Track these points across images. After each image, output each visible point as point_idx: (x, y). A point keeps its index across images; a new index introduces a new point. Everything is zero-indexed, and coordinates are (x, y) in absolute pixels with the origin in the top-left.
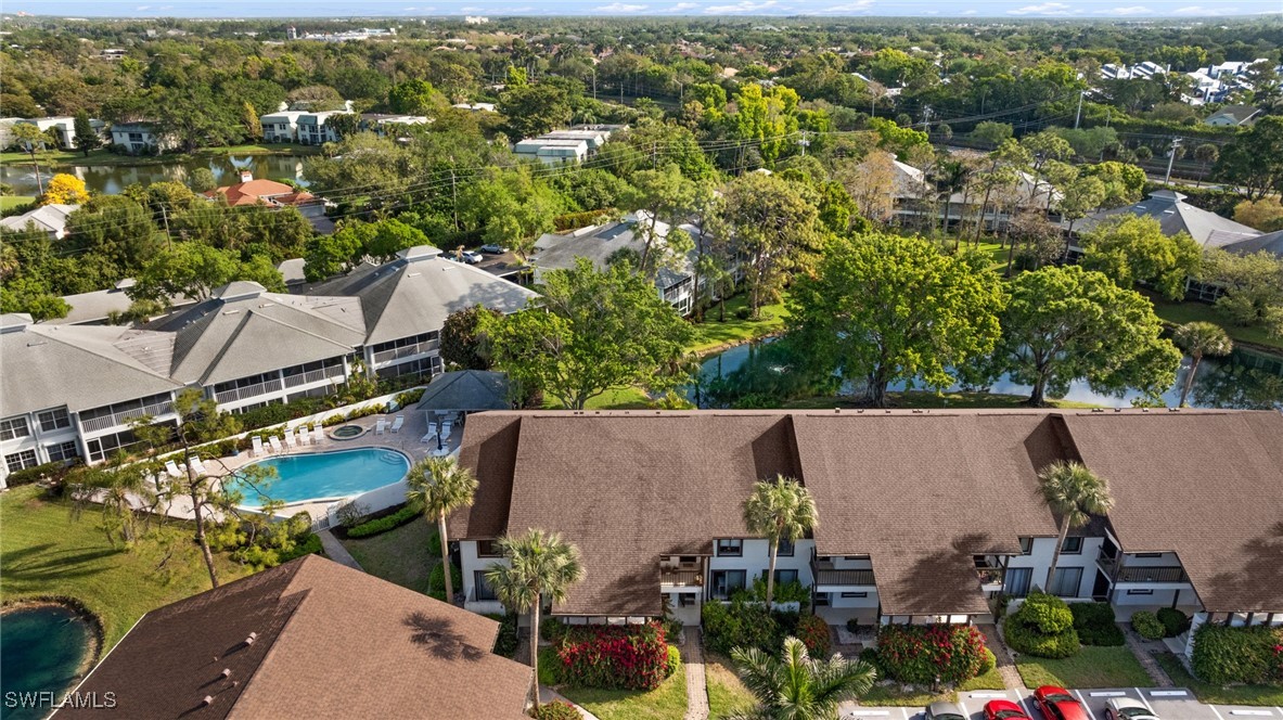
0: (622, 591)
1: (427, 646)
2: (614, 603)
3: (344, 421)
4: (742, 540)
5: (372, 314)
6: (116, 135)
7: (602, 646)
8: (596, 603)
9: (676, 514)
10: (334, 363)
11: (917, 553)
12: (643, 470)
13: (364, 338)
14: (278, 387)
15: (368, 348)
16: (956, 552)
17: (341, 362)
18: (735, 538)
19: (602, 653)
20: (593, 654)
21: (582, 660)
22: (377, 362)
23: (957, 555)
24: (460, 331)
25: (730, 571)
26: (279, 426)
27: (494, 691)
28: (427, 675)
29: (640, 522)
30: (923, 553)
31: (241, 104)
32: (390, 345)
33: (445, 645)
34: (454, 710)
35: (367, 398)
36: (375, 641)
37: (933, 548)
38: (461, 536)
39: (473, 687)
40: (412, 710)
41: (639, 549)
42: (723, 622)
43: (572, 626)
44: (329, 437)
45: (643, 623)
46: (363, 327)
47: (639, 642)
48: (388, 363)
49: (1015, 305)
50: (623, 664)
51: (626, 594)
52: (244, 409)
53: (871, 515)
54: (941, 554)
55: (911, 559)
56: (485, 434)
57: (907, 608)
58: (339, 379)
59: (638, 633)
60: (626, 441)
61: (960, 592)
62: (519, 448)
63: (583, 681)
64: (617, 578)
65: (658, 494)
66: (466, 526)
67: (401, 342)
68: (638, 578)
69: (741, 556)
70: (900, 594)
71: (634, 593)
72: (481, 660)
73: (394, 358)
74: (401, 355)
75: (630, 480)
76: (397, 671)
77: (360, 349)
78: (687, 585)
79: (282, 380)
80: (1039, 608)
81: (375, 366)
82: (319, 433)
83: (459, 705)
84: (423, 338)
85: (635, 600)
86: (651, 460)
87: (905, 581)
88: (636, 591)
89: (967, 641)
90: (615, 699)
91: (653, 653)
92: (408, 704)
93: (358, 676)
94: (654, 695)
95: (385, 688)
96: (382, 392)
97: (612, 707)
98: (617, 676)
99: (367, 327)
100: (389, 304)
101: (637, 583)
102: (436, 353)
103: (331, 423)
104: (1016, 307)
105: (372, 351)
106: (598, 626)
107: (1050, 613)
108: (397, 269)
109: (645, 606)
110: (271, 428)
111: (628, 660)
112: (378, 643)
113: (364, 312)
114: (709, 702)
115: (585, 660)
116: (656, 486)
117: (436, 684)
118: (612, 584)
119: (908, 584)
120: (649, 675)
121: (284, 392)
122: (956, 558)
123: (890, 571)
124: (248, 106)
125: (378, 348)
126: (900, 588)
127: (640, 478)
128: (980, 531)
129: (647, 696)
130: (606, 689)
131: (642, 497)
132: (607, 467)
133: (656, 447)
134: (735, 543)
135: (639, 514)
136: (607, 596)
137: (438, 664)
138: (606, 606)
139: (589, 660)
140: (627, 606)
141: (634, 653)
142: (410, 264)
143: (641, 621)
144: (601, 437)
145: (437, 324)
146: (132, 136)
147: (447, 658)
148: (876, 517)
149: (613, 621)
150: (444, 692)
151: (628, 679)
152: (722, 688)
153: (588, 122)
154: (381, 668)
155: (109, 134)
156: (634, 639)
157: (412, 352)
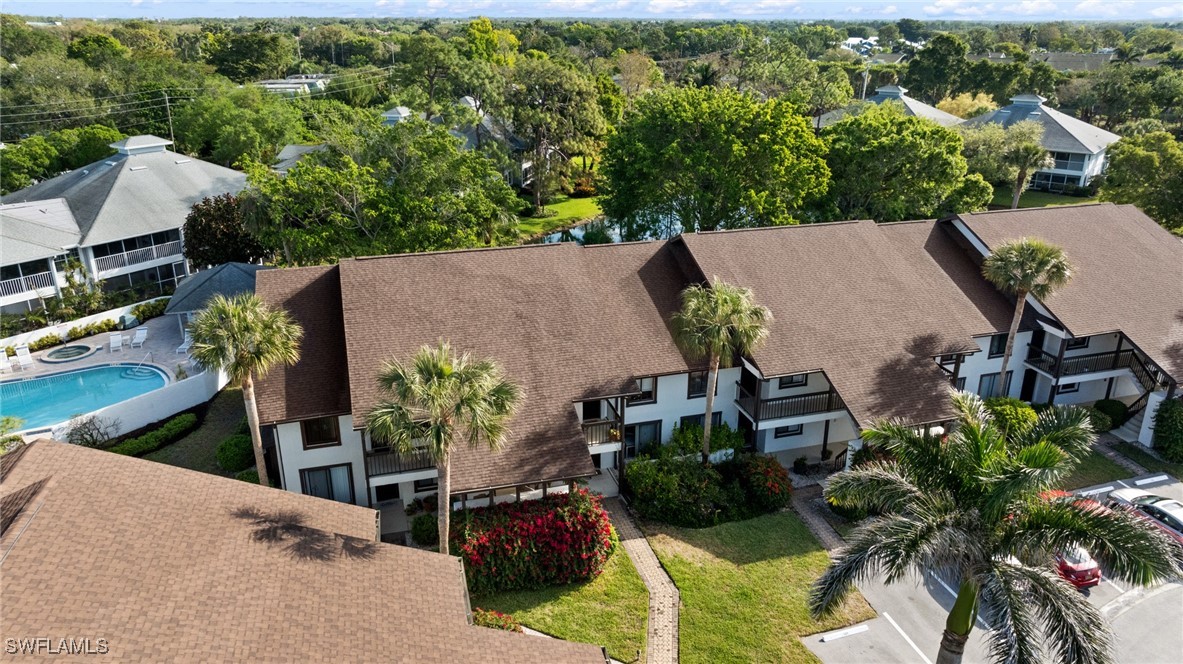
0: (534, 452)
1: (285, 544)
2: (527, 468)
3: (61, 343)
4: (655, 377)
5: (85, 211)
7: (522, 529)
8: (503, 472)
9: (577, 351)
10: (36, 268)
11: (873, 361)
12: (520, 307)
13: (78, 238)
15: (85, 250)
16: (913, 356)
17: (48, 268)
18: (647, 377)
19: (523, 537)
20: (510, 541)
21: (495, 554)
22: (100, 269)
23: (915, 359)
24: (211, 221)
25: (641, 425)
27: (412, 596)
28: (297, 586)
29: (534, 367)
30: (879, 361)
32: (115, 247)
33: (314, 541)
34: (360, 634)
35: (92, 312)
36: (190, 546)
37: (889, 355)
38: (279, 418)
39: (379, 594)
40: (287, 646)
41: (543, 397)
42: (656, 483)
43: (471, 510)
44: (42, 361)
45: (568, 492)
46: (75, 228)
47: (573, 514)
48: (115, 272)
49: (837, 146)
50: (553, 549)
51: (542, 455)
53: (808, 327)
54: (898, 362)
55: (870, 369)
56: (287, 291)
58: (48, 291)
59: (566, 505)
60: (487, 277)
62: (343, 296)
63: (497, 585)
64: (523, 436)
65: (548, 331)
66: (282, 404)
67: (131, 243)
68: (550, 434)
69: (655, 402)
70: (873, 407)
71: (551, 451)
72: (376, 555)
73: (123, 264)
74: (133, 260)
75: (506, 320)
76: (243, 586)
77: (74, 252)
78: (603, 443)
80: (1004, 410)
81: (99, 275)
82: (25, 358)
83: (366, 625)
84: (161, 237)
85: (554, 460)
86: (527, 294)
88: (552, 449)
90: (546, 601)
91: (593, 526)
92: (277, 637)
93: (171, 605)
94: (597, 586)
95: (229, 617)
96: (111, 303)
97: (547, 611)
98: (546, 568)
99: (80, 226)
100: (109, 200)
101: (549, 439)
102: (178, 258)
103: (42, 346)
104: (838, 149)
105: (91, 254)
106: (506, 505)
107: (1017, 413)
108: (114, 164)
109: (572, 466)
111: (560, 542)
112: (196, 548)
113: (73, 212)
114: (673, 581)
115: (500, 553)
116: (542, 323)
117: (316, 599)
118: (518, 446)
120: (590, 559)
122: (915, 363)
123: (855, 385)
125: (100, 250)
126: (871, 400)
127: (519, 316)
128: (929, 332)
129: (587, 589)
130: (531, 589)
131: (528, 338)
132: (472, 308)
133: (529, 280)
134: (647, 386)
135: (529, 357)
136: (514, 459)
137: (310, 568)
138: (519, 473)
139: (505, 551)
140: (546, 470)
141: (567, 529)
142: (131, 158)
143: (565, 489)
144: (454, 275)
145: (178, 219)
147: (322, 558)
148: (814, 329)
149: (524, 496)
150: (334, 609)
151: (560, 569)
152: (681, 562)
153: (304, 72)
154: (212, 585)
156: (565, 512)
157: (146, 257)
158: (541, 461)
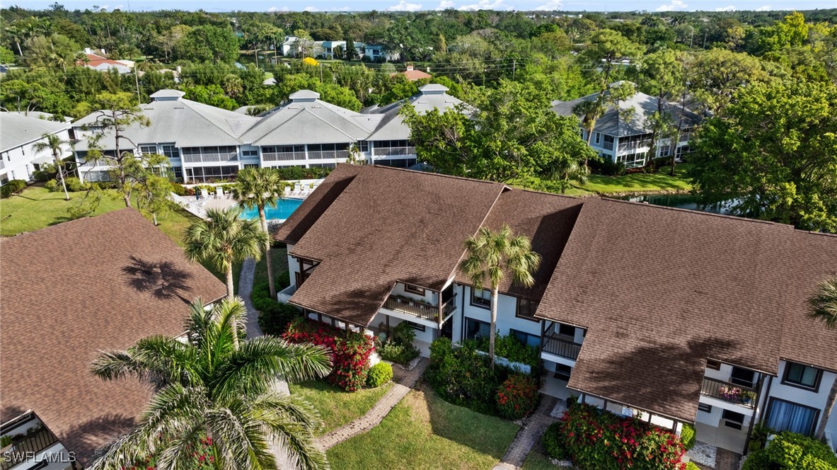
0: (348, 300)
1: (131, 276)
2: (337, 306)
5: (383, 123)
6: (367, 51)
8: (325, 303)
9: (431, 253)
10: (343, 147)
11: (642, 340)
12: (428, 216)
13: (369, 135)
14: (304, 158)
15: (370, 142)
16: (689, 351)
17: (348, 148)
22: (375, 154)
23: (687, 354)
25: (481, 322)
26: (294, 181)
28: (108, 293)
29: (398, 253)
30: (650, 342)
31: (438, 35)
32: (386, 144)
33: (147, 281)
34: (101, 321)
36: (93, 259)
37: (664, 341)
38: (281, 238)
39: (137, 313)
41: (384, 272)
46: (373, 129)
48: (383, 157)
51: (350, 303)
52: (280, 167)
55: (632, 345)
57: (596, 388)
58: (344, 160)
59: (344, 338)
60: (429, 193)
61: (670, 391)
62: (350, 185)
64: (352, 289)
65: (427, 235)
66: (288, 232)
67: (394, 143)
68: (367, 293)
69: (490, 309)
70: (597, 373)
71: (356, 303)
73: (388, 154)
74: (395, 153)
75: (412, 221)
76: (87, 282)
77: (364, 141)
78: (427, 319)
79: (306, 153)
81: (374, 157)
83: (110, 320)
85: (354, 309)
86: (440, 209)
87: (611, 362)
88: (359, 302)
89: (659, 447)
93: (52, 274)
95: (64, 288)
99: (375, 130)
100: (396, 117)
101: (365, 297)
105: (372, 146)
108: (414, 97)
110: (290, 182)
112: (94, 261)
113: (380, 122)
114: (385, 418)
116: (429, 229)
117: (107, 300)
118: (346, 292)
119: (613, 366)
121: (307, 162)
122: (684, 357)
123: (600, 349)
124: (442, 37)
125: (379, 144)
127: (422, 221)
128: (731, 338)
131: (413, 235)
132: (402, 209)
133: (450, 201)
134: (487, 296)
136: (336, 300)
138: (329, 308)
140: (344, 312)
142: (423, 95)
144: (413, 187)
146: (374, 51)
147: (139, 289)
150: (108, 307)
152: (406, 412)
154: (77, 275)
155: (363, 50)
157: (402, 152)
158: (347, 306)
